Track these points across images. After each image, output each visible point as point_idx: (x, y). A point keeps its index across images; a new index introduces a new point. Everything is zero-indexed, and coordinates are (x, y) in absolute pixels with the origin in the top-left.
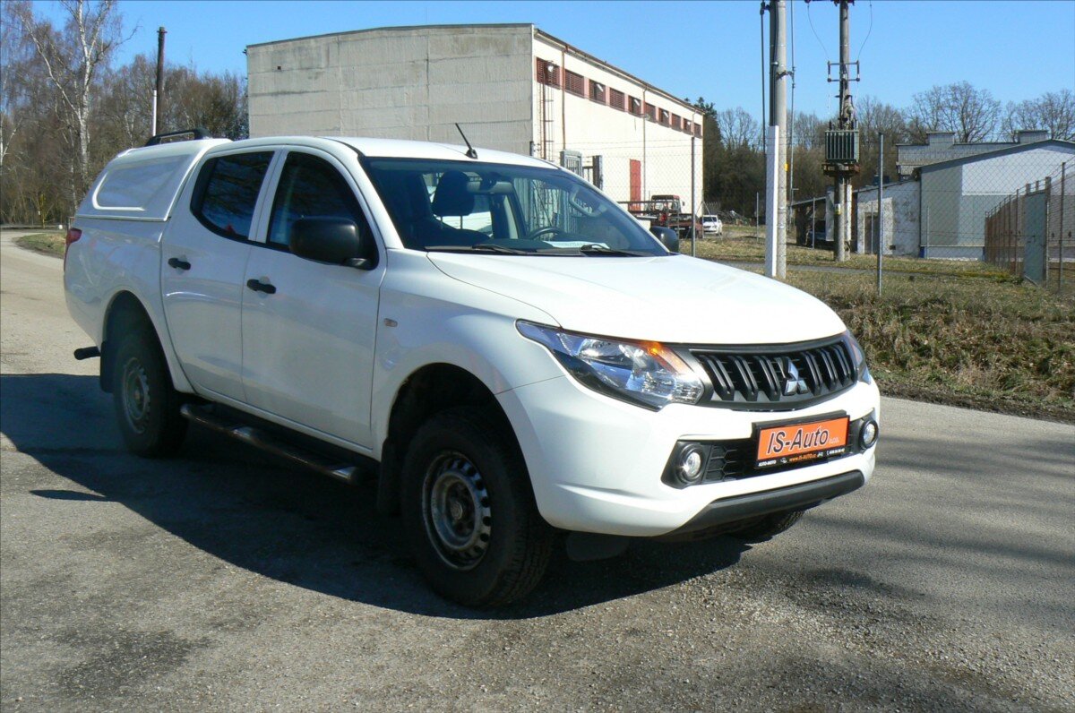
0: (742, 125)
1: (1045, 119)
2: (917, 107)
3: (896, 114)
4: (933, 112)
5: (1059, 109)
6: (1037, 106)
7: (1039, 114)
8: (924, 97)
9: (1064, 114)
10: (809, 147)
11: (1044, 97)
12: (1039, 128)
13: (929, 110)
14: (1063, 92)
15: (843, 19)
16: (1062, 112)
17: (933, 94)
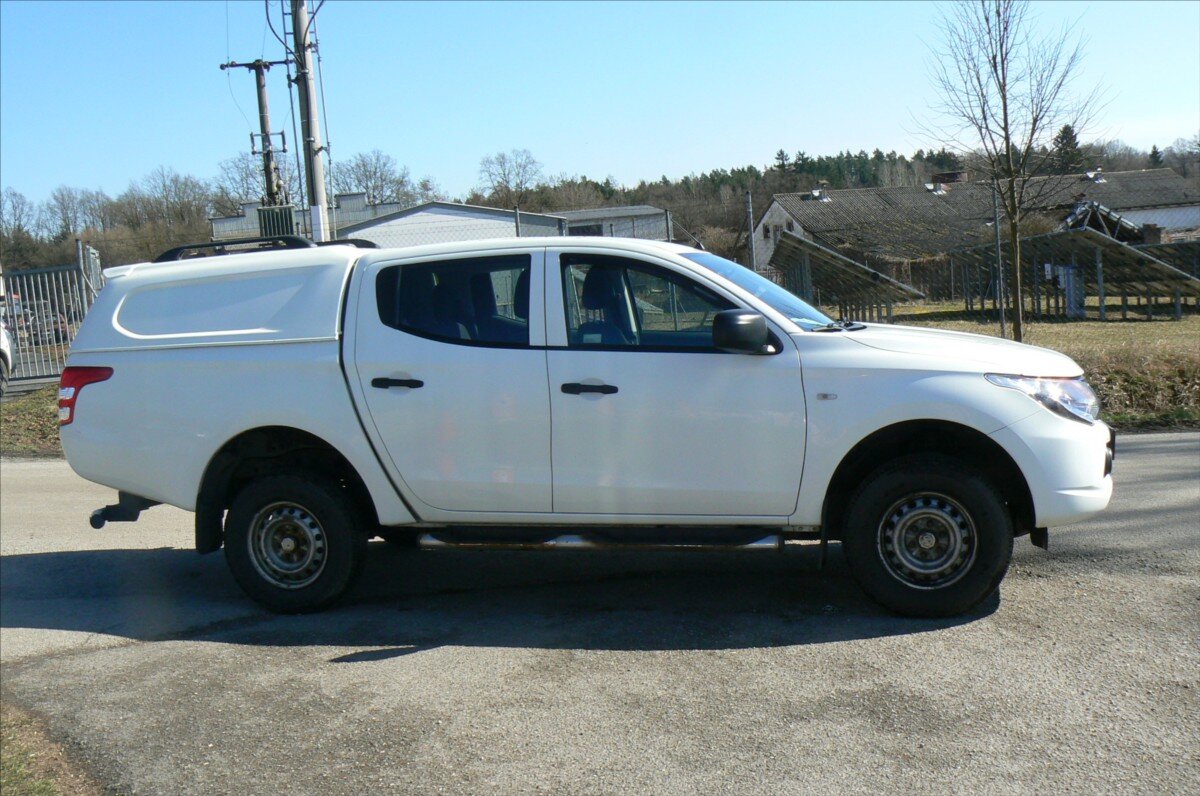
0: (14, 208)
1: (360, 181)
2: (225, 175)
3: (195, 185)
4: (242, 180)
5: (373, 169)
6: (350, 168)
7: (353, 176)
8: (231, 164)
9: (378, 174)
10: (99, 229)
11: (355, 158)
12: (355, 190)
13: (238, 179)
14: (374, 152)
15: (260, 87)
16: (375, 173)
17: (240, 161)
